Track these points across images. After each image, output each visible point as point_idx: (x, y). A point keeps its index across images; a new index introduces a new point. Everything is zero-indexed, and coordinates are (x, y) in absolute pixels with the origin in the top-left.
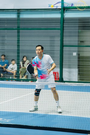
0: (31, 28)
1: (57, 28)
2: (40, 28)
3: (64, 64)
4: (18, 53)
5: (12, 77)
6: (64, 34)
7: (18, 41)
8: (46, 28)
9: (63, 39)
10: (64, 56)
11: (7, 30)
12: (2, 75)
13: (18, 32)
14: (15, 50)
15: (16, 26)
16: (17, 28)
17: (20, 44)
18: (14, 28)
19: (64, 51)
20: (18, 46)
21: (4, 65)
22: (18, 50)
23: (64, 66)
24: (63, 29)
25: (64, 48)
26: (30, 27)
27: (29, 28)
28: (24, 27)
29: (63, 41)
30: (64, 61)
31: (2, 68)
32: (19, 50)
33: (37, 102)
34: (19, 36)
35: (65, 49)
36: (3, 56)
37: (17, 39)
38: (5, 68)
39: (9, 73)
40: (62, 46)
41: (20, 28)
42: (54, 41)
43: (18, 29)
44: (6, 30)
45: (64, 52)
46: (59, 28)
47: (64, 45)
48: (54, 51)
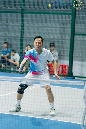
0: (37, 12)
1: (68, 12)
2: (48, 12)
3: (74, 55)
4: (22, 41)
5: (13, 68)
6: (76, 20)
7: (22, 26)
8: (55, 12)
9: (74, 26)
10: (75, 46)
11: (10, 14)
12: (3, 66)
13: (23, 16)
14: (18, 37)
15: (20, 9)
16: (21, 11)
17: (25, 30)
18: (17, 11)
19: (75, 40)
20: (22, 32)
21: (6, 54)
22: (21, 37)
23: (74, 58)
24: (75, 14)
25: (76, 36)
26: (37, 10)
27: (35, 12)
28: (29, 10)
29: (74, 28)
30: (74, 53)
31: (4, 58)
32: (23, 37)
33: (20, 100)
34: (23, 21)
35: (76, 38)
36: (5, 44)
37: (20, 25)
38: (8, 57)
39: (12, 64)
40: (73, 34)
41: (25, 11)
42: (65, 28)
43: (23, 12)
44: (8, 14)
45: (75, 42)
46: (71, 12)
47: (75, 33)
48: (64, 39)
